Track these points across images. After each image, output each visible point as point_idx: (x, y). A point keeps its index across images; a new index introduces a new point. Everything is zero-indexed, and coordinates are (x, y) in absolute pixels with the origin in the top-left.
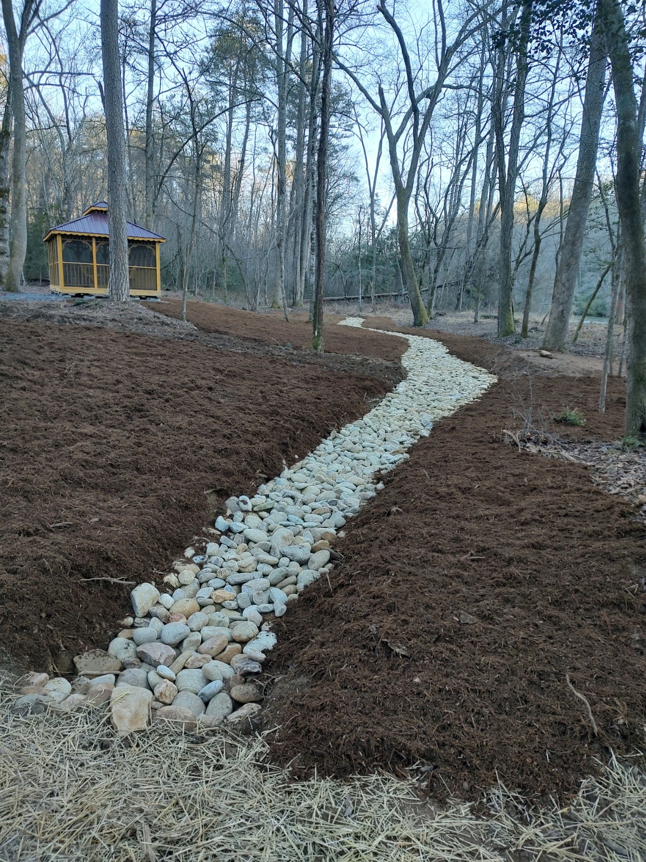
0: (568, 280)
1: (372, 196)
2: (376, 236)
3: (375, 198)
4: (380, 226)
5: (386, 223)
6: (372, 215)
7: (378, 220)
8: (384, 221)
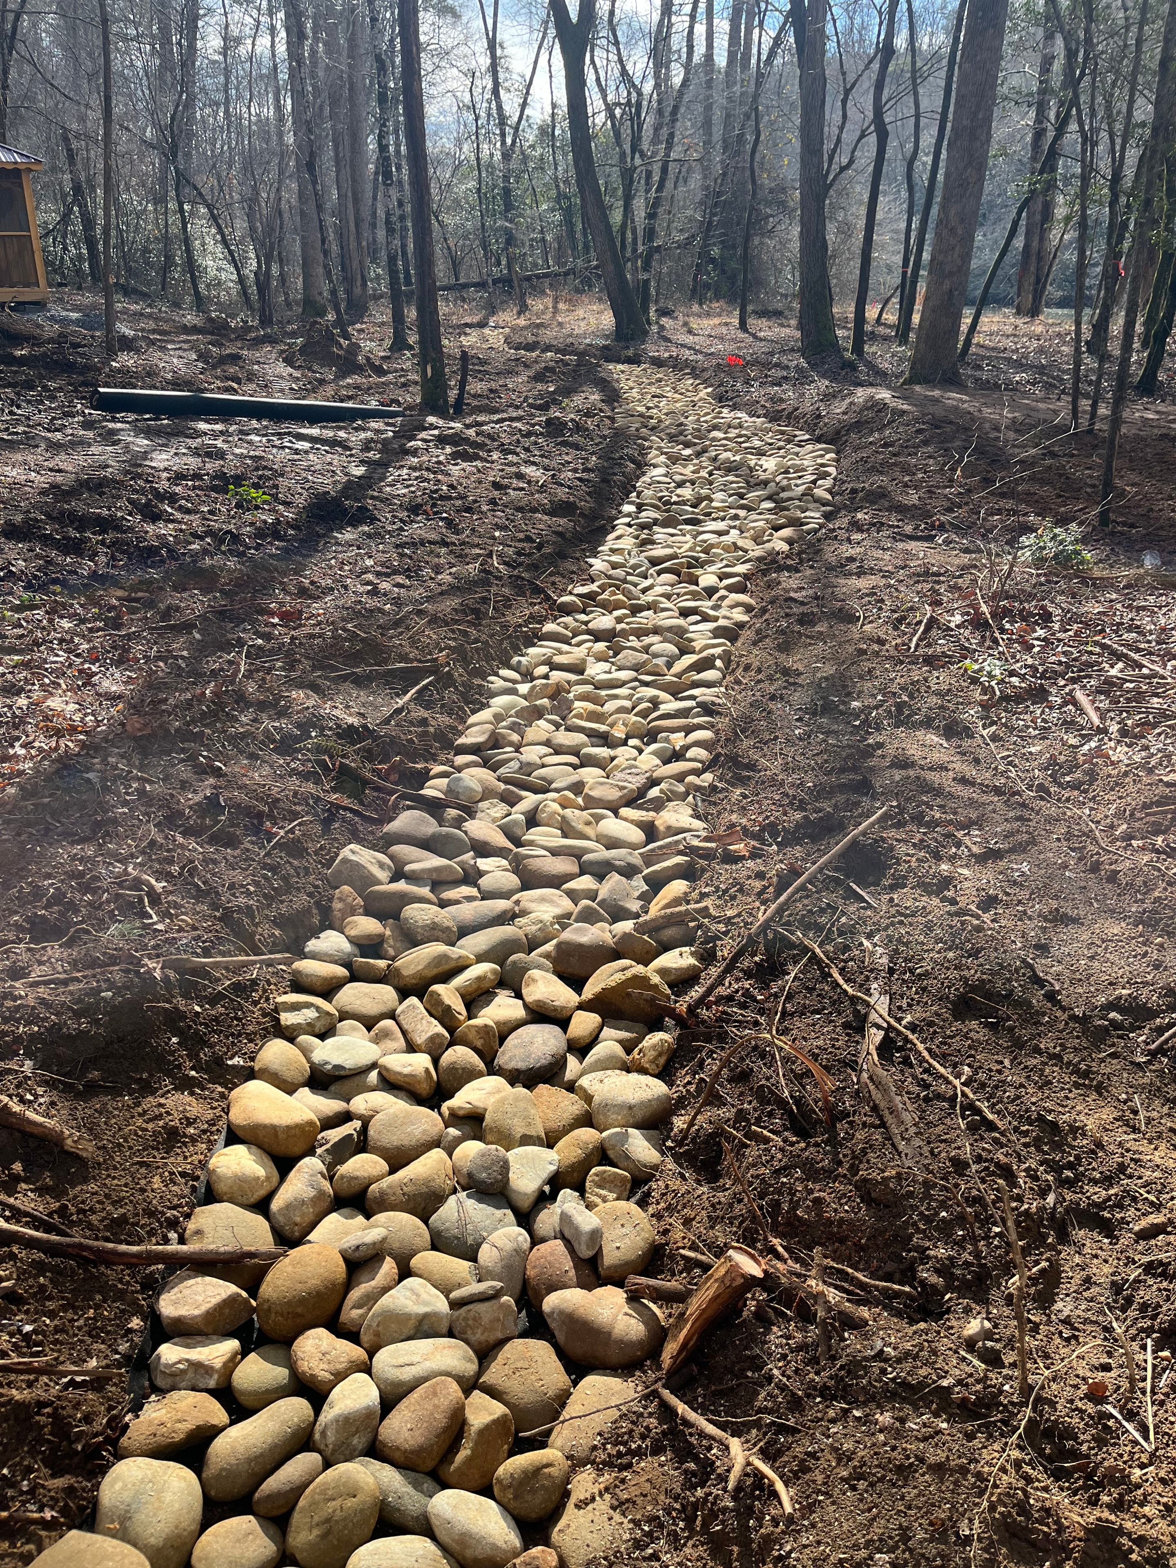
0: (962, 221)
1: (492, 45)
2: (509, 141)
3: (499, 52)
4: (516, 119)
5: (527, 112)
6: (496, 92)
7: (511, 104)
8: (524, 105)
